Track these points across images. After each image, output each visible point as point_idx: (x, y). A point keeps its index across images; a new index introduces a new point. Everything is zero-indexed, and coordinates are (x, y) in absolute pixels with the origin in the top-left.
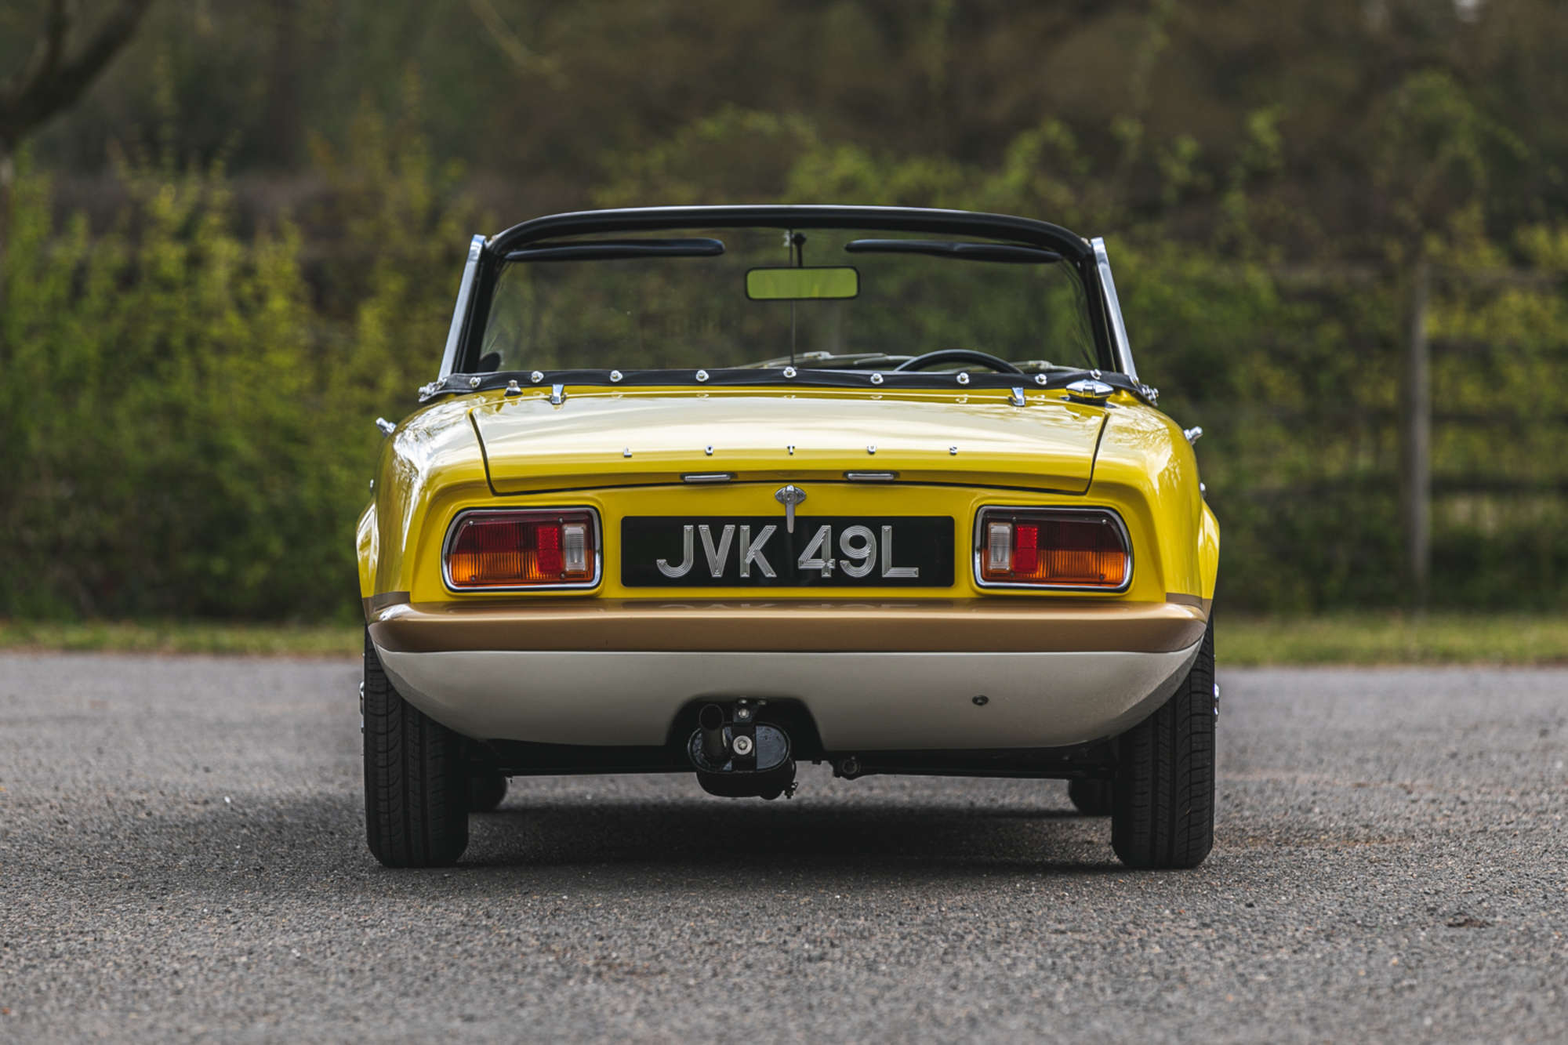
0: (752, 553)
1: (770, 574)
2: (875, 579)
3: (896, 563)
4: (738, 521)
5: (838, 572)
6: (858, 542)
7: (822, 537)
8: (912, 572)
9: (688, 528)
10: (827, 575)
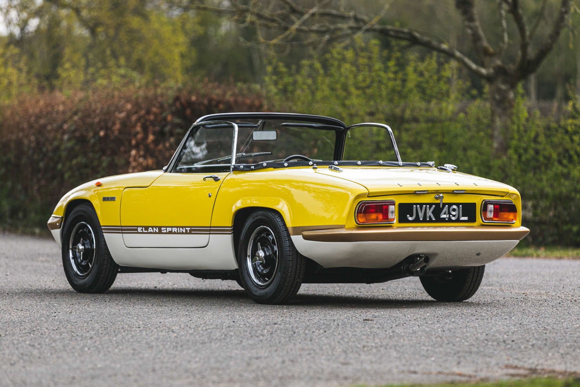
0: (430, 213)
1: (434, 219)
2: (458, 221)
3: (463, 216)
4: (426, 204)
5: (449, 218)
6: (454, 210)
7: (446, 209)
8: (466, 218)
9: (415, 206)
10: (447, 219)
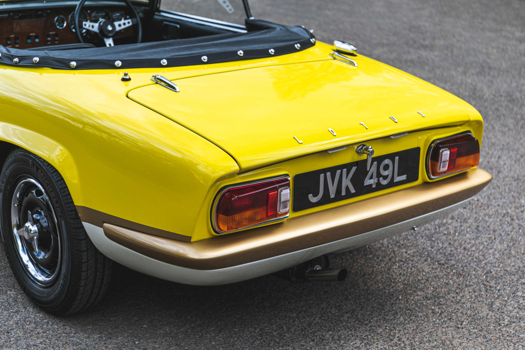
0: (346, 182)
1: (353, 191)
2: (391, 184)
3: (399, 174)
4: (342, 167)
5: (378, 184)
6: (386, 167)
7: (375, 168)
8: (404, 177)
9: (322, 175)
10: (374, 186)
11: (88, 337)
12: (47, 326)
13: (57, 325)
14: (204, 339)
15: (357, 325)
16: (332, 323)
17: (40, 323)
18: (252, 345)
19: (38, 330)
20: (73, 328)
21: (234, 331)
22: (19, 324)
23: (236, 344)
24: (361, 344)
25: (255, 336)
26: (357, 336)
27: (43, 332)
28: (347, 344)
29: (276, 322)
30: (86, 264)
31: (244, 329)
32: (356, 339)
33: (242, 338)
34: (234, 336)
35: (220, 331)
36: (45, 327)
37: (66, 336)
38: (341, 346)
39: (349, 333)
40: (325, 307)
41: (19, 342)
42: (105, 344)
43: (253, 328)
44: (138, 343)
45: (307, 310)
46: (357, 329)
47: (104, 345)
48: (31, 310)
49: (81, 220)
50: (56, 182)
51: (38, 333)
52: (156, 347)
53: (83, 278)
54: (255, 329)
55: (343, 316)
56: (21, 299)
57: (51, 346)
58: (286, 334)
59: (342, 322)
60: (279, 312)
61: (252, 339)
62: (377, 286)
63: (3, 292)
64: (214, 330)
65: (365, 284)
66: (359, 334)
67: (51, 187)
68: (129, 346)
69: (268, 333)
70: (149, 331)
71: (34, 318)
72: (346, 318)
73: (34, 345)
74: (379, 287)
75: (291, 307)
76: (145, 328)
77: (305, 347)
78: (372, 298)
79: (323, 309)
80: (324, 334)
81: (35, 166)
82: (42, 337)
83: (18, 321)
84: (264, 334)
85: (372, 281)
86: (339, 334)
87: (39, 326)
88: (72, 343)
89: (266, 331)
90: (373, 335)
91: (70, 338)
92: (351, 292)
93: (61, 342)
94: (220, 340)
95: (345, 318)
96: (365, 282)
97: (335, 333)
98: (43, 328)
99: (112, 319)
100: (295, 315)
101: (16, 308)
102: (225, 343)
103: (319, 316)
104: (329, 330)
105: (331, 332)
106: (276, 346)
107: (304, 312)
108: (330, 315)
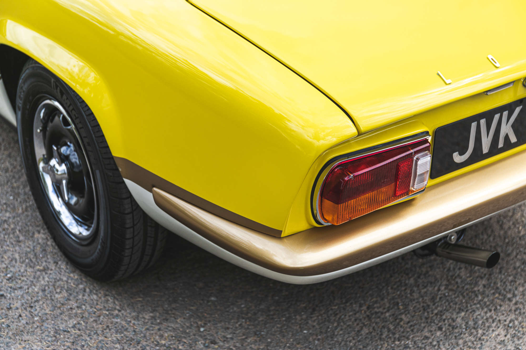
4: (502, 110)
11: (137, 318)
12: (84, 295)
13: (96, 294)
14: (292, 323)
15: (498, 301)
16: (464, 297)
17: (74, 292)
18: (358, 336)
19: (71, 302)
20: (117, 300)
21: (332, 309)
22: (47, 292)
23: (336, 333)
24: (506, 336)
25: (360, 320)
26: (500, 321)
27: (78, 307)
28: (488, 335)
29: (388, 294)
30: (132, 229)
31: (346, 306)
32: (498, 327)
33: (343, 322)
34: (332, 318)
35: (314, 310)
36: (80, 297)
37: (107, 315)
38: (480, 339)
39: (488, 315)
40: (452, 266)
41: (45, 324)
42: (159, 330)
43: (358, 305)
44: (204, 330)
45: (427, 272)
46: (498, 307)
47: (158, 333)
48: (63, 266)
49: (122, 175)
50: (87, 116)
51: (71, 308)
52: (227, 338)
53: (127, 247)
54: (361, 306)
55: (476, 284)
56: (51, 247)
57: (88, 332)
58: (403, 317)
59: (476, 296)
60: (391, 276)
61: (358, 324)
62: (517, 230)
63: (29, 234)
64: (305, 308)
65: (501, 227)
66: (502, 318)
67: (80, 122)
68: (191, 334)
69: (379, 314)
70: (218, 307)
71: (67, 282)
72: (481, 288)
73: (65, 331)
74: (519, 232)
75: (407, 266)
76: (213, 302)
77: (430, 340)
78: (512, 251)
79: (449, 270)
80: (454, 316)
81: (59, 88)
82: (76, 315)
83: (46, 286)
84: (374, 316)
85: (509, 221)
86: (475, 317)
87: (73, 296)
88: (116, 327)
89: (376, 310)
90: (520, 319)
91: (113, 318)
92: (484, 240)
93: (100, 326)
94: (314, 326)
95: (479, 288)
96: (501, 222)
97: (469, 315)
98: (77, 300)
99: (169, 285)
100: (412, 281)
101: (44, 264)
102: (321, 332)
103: (445, 282)
104: (461, 310)
105: (463, 314)
106: (390, 338)
107: (425, 274)
108: (459, 280)
